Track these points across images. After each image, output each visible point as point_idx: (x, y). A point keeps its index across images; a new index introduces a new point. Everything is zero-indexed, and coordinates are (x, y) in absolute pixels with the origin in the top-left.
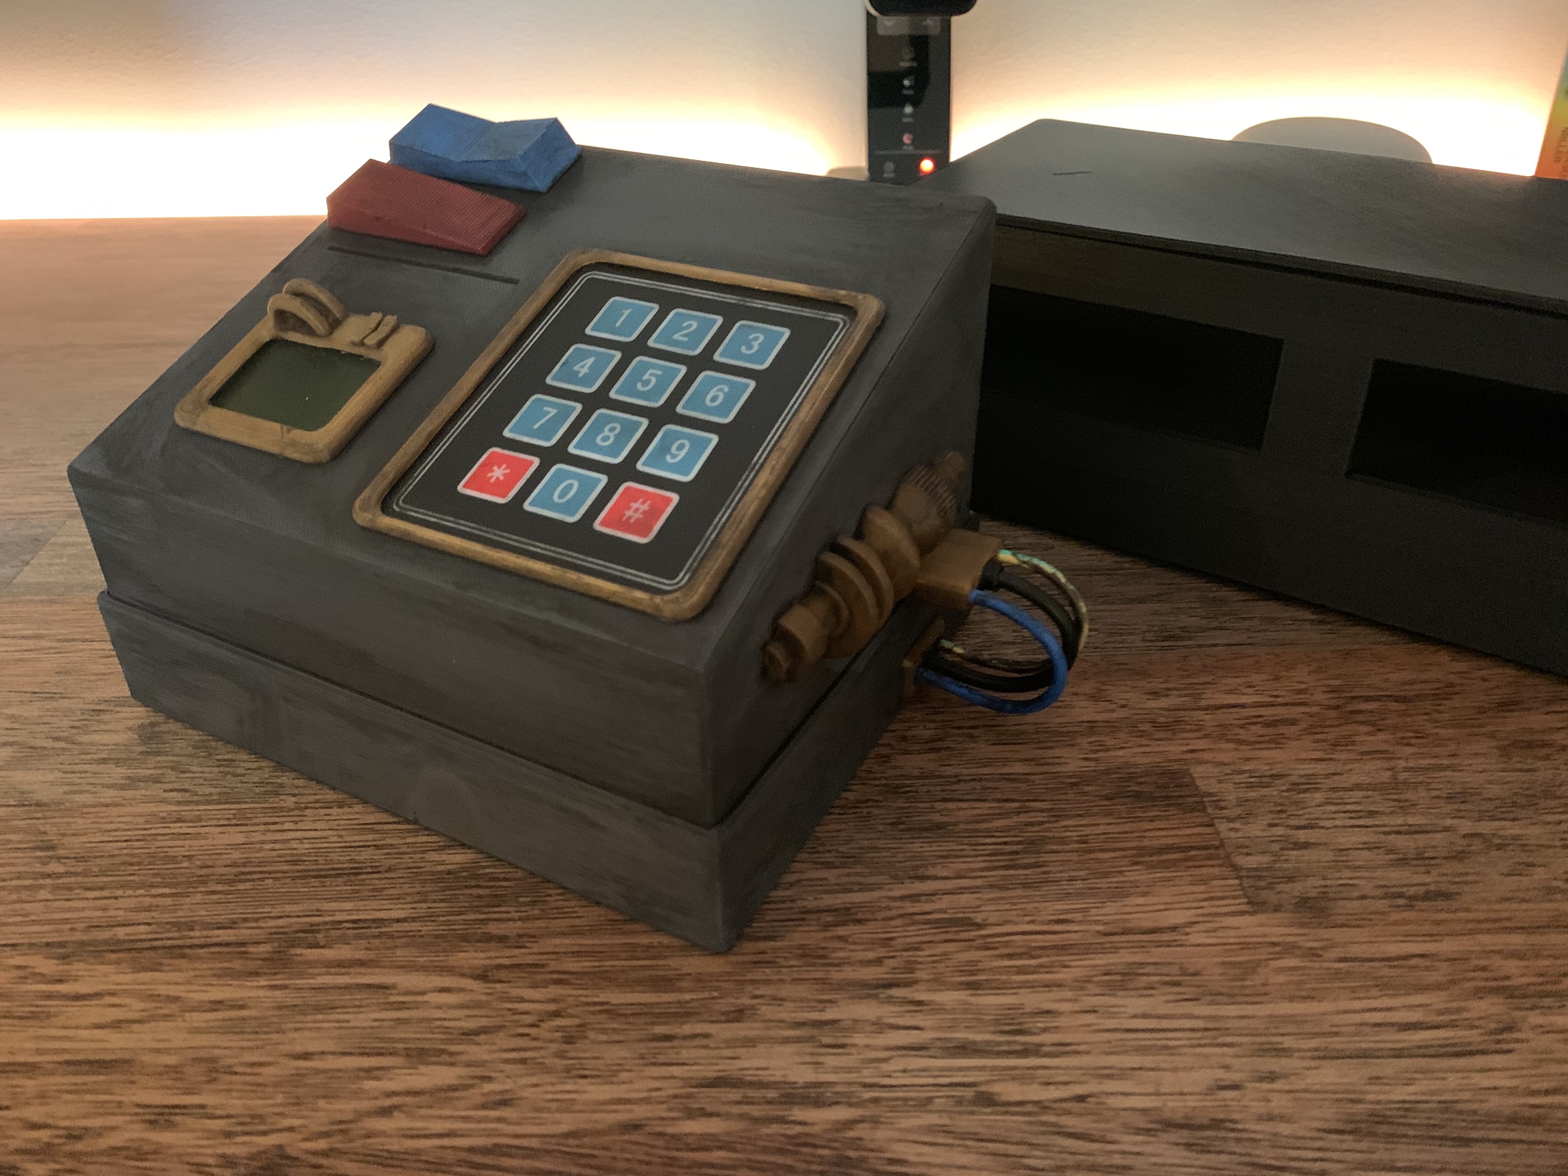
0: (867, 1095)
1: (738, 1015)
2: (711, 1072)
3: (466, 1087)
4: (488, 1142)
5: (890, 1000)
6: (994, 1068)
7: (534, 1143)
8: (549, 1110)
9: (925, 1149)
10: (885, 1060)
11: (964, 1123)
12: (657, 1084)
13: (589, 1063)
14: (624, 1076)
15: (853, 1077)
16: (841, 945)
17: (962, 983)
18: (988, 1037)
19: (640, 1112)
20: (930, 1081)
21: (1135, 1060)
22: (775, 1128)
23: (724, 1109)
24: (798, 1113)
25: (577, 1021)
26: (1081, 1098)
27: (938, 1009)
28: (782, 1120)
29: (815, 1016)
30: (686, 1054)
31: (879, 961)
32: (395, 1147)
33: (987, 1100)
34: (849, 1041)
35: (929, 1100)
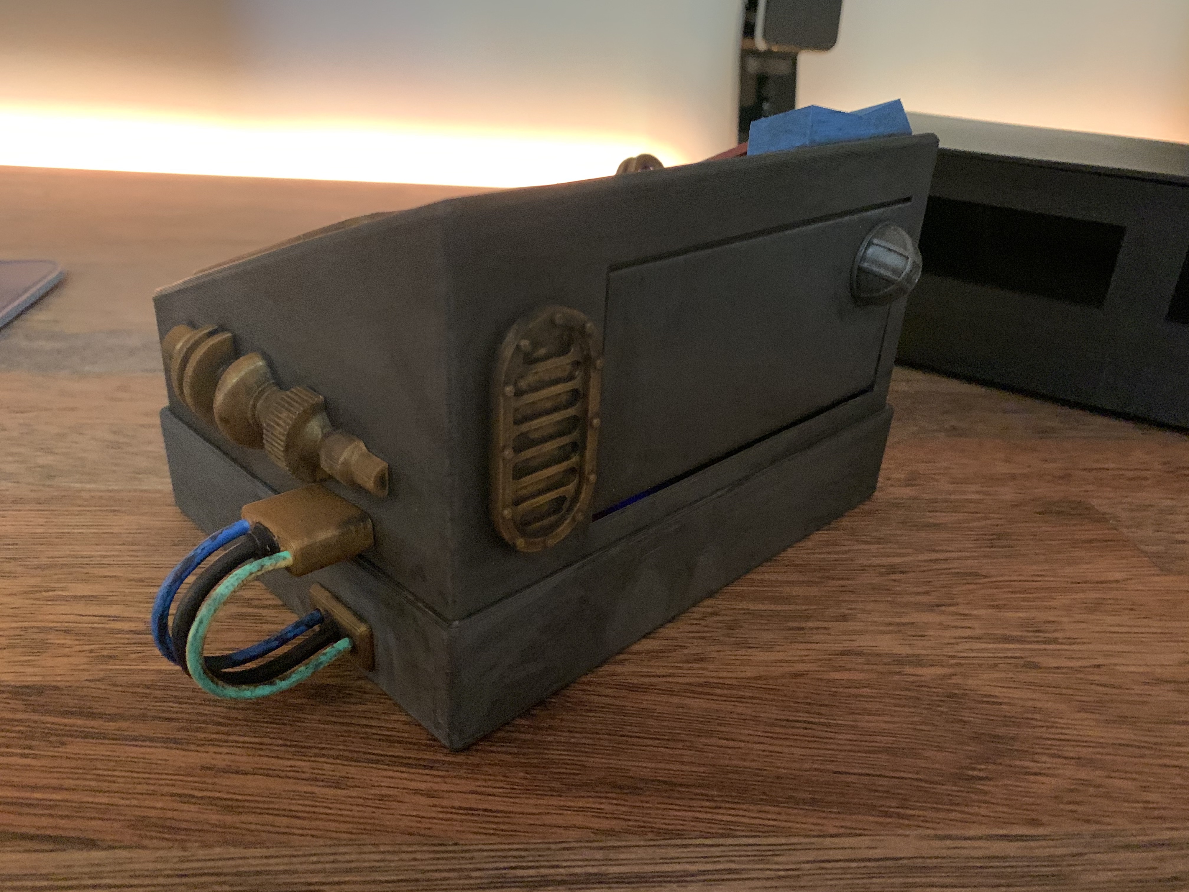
0: (952, 661)
1: (844, 618)
2: (840, 647)
3: (670, 651)
4: (702, 680)
5: (943, 613)
6: (1031, 650)
7: (734, 682)
8: (734, 664)
9: (1004, 690)
10: (957, 644)
11: (1023, 677)
12: (806, 653)
13: (750, 640)
14: (778, 648)
15: (938, 652)
16: (896, 584)
17: (989, 605)
18: (1019, 634)
19: (800, 667)
20: (992, 655)
21: (1124, 648)
22: (896, 678)
23: (857, 667)
24: (908, 670)
25: (732, 618)
26: (1099, 666)
27: (977, 618)
28: (899, 673)
29: (897, 620)
30: (815, 638)
31: (927, 593)
32: (636, 682)
33: (1035, 666)
34: (926, 634)
35: (996, 665)
